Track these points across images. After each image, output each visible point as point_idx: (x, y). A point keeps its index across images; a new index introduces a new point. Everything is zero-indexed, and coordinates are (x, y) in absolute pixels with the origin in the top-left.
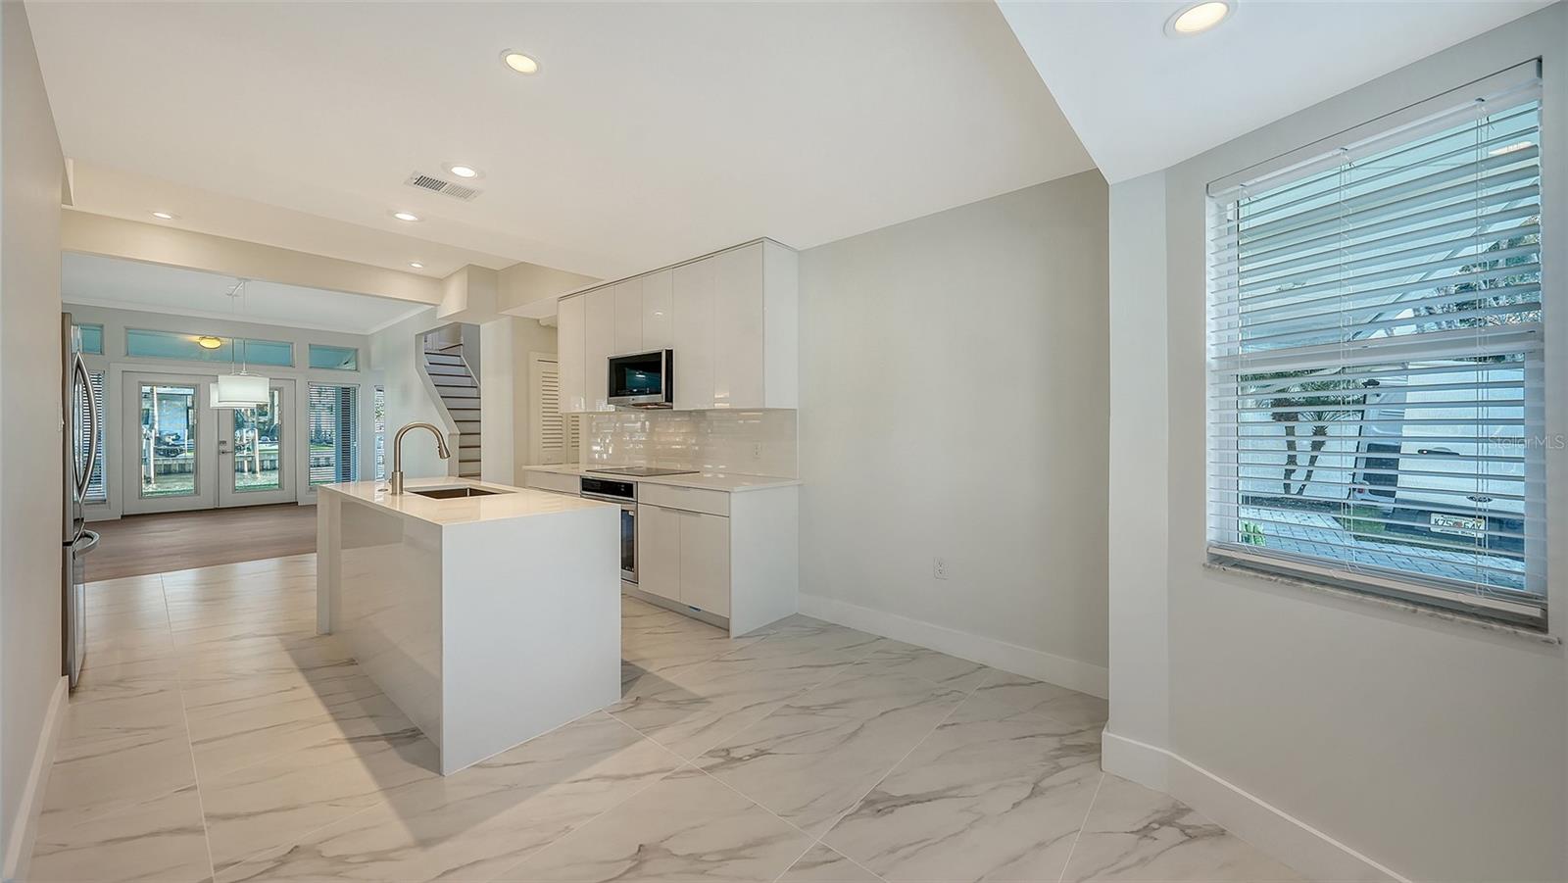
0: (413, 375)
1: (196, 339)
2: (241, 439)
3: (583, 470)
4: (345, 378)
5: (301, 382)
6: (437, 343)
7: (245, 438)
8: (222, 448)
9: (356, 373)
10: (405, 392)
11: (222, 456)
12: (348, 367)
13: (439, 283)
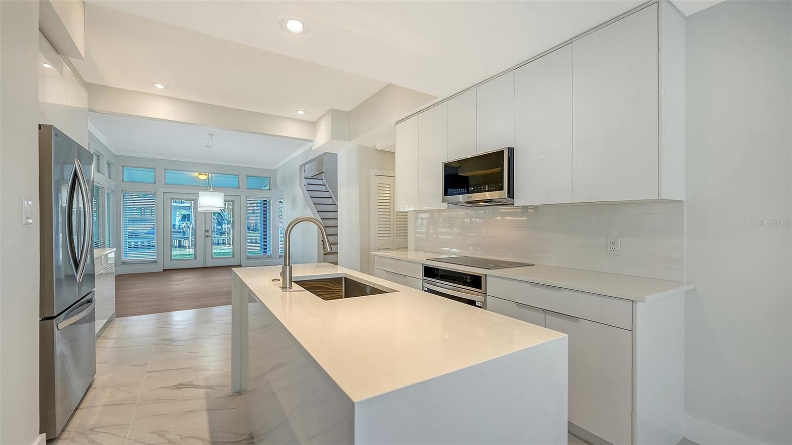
0: (299, 191)
1: (196, 174)
2: (225, 229)
3: (424, 258)
4: (264, 195)
5: (243, 197)
6: (311, 171)
7: (226, 228)
8: (207, 234)
9: (269, 191)
10: (294, 201)
11: (207, 238)
12: (265, 188)
13: (313, 125)
